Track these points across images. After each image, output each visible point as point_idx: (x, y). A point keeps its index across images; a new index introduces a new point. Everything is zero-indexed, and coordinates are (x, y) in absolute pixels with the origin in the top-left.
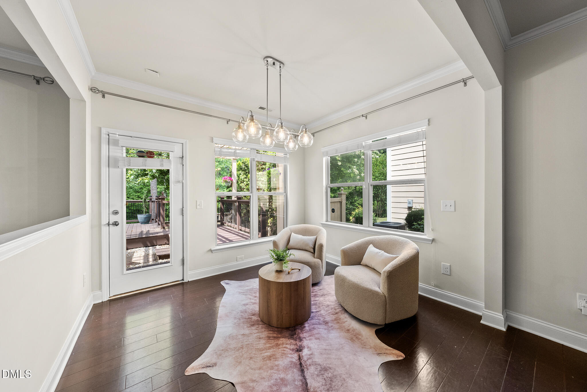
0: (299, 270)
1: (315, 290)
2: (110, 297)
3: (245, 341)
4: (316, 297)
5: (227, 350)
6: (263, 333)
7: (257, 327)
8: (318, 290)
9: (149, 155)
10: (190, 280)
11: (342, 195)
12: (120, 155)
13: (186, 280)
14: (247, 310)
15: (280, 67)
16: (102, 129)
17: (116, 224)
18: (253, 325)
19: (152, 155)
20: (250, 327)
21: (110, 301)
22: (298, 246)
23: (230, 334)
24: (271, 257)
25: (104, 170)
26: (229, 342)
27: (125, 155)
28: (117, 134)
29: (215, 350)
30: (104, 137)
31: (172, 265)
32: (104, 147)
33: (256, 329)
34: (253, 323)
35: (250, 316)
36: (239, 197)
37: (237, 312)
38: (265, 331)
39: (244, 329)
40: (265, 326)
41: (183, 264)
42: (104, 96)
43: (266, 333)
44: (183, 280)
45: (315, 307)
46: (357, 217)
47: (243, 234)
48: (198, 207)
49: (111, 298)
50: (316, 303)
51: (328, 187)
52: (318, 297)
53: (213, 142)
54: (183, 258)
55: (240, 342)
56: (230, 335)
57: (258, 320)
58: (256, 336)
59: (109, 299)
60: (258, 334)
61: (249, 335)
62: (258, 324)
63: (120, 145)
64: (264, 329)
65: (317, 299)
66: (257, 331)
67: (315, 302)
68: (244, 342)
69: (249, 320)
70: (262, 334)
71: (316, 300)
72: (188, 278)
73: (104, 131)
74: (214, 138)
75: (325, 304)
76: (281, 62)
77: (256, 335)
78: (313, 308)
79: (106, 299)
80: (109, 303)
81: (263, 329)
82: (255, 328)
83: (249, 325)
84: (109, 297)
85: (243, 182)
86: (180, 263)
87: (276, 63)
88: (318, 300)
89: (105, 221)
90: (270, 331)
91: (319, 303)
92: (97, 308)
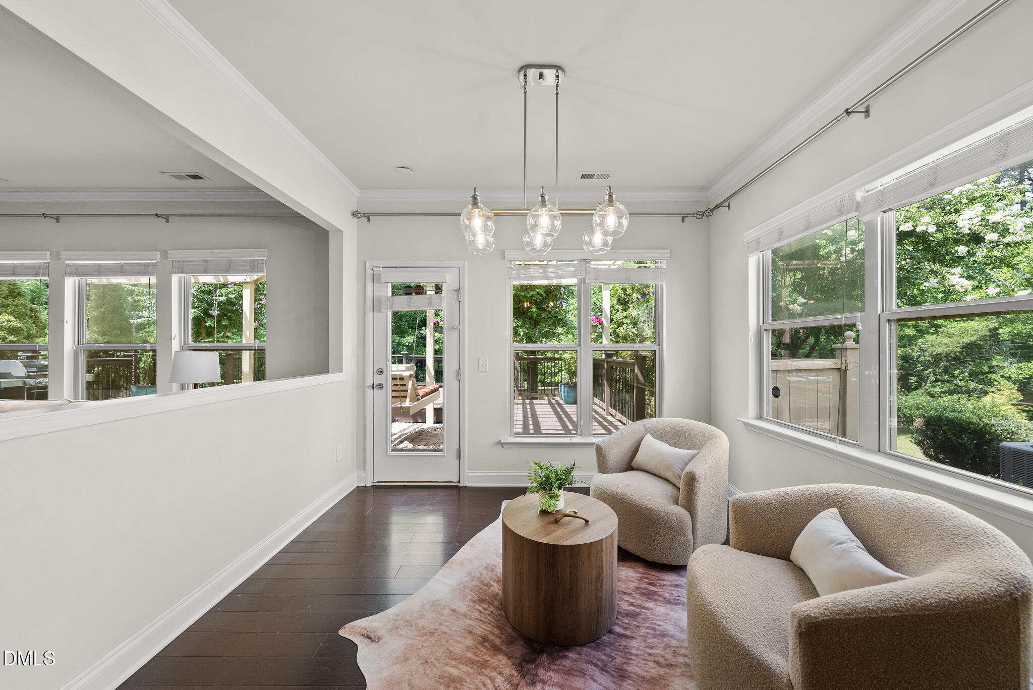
0: (587, 521)
1: (662, 582)
2: (374, 482)
3: (446, 624)
4: (651, 599)
5: (411, 625)
6: (484, 626)
7: (484, 609)
8: (671, 586)
9: (418, 291)
10: (468, 485)
11: (849, 352)
12: (384, 294)
13: (462, 484)
14: (497, 567)
15: (557, 76)
16: (367, 263)
17: (381, 386)
18: (481, 601)
19: (421, 291)
20: (475, 602)
21: (374, 487)
22: (650, 466)
23: (438, 598)
24: (530, 478)
25: (369, 315)
26: (425, 613)
27: (390, 294)
28: (381, 266)
29: (398, 615)
30: (369, 272)
31: (444, 456)
32: (369, 285)
33: (480, 611)
34: (484, 597)
35: (491, 582)
36: (608, 352)
37: (481, 563)
38: (489, 623)
39: (463, 600)
40: (497, 614)
41: (460, 457)
42: (369, 220)
43: (488, 627)
44: (459, 482)
45: (627, 621)
46: (930, 418)
47: (611, 422)
48: (481, 368)
49: (375, 484)
50: (639, 614)
51: (763, 330)
52: (656, 600)
53: (504, 259)
54: (460, 447)
55: (438, 621)
56: (437, 600)
57: (497, 595)
58: (469, 625)
59: (373, 484)
60: (474, 623)
61: (460, 616)
62: (491, 604)
63: (383, 280)
64: (491, 619)
65: (650, 605)
66: (477, 615)
67: (638, 610)
68: (443, 625)
69: (484, 587)
70: (480, 627)
71: (644, 608)
72: (466, 482)
73: (368, 265)
74: (506, 251)
75: (659, 625)
76: (557, 67)
77: (470, 622)
78: (621, 623)
79: (369, 484)
80: (373, 491)
81: (489, 617)
82: (480, 608)
83: (476, 597)
84: (372, 481)
85: (622, 326)
86: (454, 454)
87: (546, 72)
88: (651, 609)
89: (369, 382)
90: (498, 627)
91: (645, 619)
92: (360, 491)
